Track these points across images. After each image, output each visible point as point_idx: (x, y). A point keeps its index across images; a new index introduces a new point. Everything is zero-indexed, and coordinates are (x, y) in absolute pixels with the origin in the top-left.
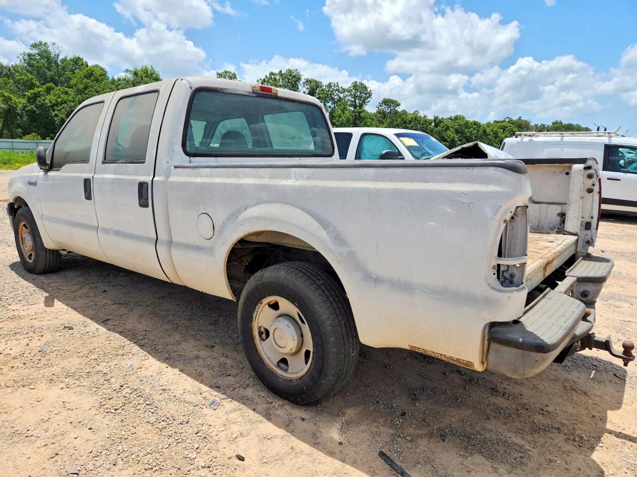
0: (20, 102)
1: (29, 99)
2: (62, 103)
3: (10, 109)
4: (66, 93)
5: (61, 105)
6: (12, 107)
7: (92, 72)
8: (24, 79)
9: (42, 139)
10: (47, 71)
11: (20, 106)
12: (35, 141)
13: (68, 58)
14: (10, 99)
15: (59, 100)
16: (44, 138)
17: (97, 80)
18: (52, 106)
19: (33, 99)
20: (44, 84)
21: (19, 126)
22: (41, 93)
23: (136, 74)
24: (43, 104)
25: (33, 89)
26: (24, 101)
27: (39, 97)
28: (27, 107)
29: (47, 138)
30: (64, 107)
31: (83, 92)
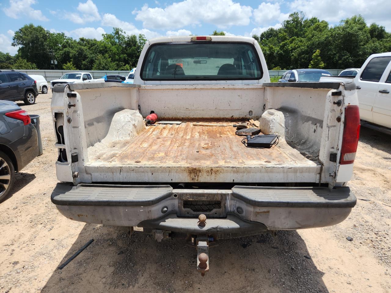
0: (276, 49)
1: (281, 47)
2: (298, 47)
3: (271, 54)
4: (301, 41)
5: (297, 48)
6: (272, 52)
7: (319, 25)
8: (282, 36)
9: (282, 70)
10: (295, 29)
11: (276, 51)
12: (278, 71)
13: (308, 20)
14: (272, 48)
15: (296, 46)
16: (282, 69)
17: (321, 31)
18: (292, 50)
19: (282, 47)
20: (291, 38)
21: (273, 63)
22: (288, 43)
23: (347, 22)
24: (287, 49)
25: (284, 42)
26: (278, 49)
27: (286, 45)
28: (279, 52)
29: (284, 69)
30: (298, 50)
31: (311, 39)
